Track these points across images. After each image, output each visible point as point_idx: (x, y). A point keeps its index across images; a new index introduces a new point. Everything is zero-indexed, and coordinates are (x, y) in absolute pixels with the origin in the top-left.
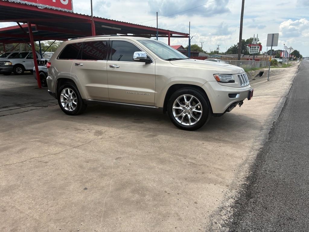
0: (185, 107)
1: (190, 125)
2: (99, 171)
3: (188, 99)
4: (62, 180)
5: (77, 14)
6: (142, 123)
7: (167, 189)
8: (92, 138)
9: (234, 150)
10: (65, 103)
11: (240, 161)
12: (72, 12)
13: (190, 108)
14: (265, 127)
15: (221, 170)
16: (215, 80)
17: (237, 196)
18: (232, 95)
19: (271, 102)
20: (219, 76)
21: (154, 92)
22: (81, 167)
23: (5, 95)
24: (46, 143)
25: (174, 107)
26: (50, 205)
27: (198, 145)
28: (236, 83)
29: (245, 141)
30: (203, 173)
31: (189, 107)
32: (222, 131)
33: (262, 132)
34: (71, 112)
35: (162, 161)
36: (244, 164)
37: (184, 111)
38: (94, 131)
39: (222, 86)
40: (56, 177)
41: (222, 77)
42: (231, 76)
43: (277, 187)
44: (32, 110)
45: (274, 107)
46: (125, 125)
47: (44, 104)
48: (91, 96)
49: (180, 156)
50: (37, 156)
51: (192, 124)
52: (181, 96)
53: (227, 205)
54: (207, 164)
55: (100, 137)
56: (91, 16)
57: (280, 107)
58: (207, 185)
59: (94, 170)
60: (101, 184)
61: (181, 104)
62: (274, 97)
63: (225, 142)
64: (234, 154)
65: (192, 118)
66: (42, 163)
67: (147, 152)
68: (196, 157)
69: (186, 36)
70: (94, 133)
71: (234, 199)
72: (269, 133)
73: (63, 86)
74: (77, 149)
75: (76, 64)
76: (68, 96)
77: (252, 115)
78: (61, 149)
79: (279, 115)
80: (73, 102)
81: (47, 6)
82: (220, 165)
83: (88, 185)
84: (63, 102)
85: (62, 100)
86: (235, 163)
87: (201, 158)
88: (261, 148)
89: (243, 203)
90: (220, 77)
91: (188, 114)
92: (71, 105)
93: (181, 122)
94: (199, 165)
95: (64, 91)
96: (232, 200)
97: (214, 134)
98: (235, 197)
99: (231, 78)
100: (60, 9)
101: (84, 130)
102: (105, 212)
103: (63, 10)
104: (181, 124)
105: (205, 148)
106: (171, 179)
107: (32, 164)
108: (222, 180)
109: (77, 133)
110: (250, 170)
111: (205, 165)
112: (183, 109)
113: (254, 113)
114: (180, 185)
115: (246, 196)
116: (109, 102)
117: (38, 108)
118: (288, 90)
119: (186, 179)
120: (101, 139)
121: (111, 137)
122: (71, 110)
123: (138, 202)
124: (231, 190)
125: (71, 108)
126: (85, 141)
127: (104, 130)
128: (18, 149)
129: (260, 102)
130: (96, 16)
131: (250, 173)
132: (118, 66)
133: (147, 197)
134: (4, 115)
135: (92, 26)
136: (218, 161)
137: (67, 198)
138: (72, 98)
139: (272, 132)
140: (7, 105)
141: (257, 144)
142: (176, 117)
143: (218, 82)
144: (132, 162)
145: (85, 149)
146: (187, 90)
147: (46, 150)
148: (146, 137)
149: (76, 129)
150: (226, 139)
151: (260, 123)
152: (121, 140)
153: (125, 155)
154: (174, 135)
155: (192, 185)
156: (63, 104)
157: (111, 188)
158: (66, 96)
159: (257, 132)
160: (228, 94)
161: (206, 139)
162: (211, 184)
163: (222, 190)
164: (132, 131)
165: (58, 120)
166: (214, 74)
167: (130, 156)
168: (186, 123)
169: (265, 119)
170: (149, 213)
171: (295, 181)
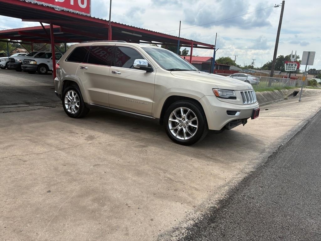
0: (181, 121)
1: (185, 140)
2: (72, 175)
3: (185, 112)
4: (31, 180)
5: (94, 18)
6: (139, 132)
7: (129, 202)
8: (81, 142)
9: (221, 170)
10: (69, 105)
11: (221, 183)
12: (89, 16)
13: (186, 122)
14: (267, 150)
15: (197, 190)
16: (213, 95)
17: (200, 218)
18: (231, 112)
19: (289, 124)
20: (218, 90)
21: (151, 101)
22: (56, 169)
23: (19, 92)
24: (35, 142)
25: (170, 119)
26: (7, 203)
27: (186, 161)
28: (238, 99)
29: (238, 162)
30: (176, 190)
31: (185, 120)
32: (218, 149)
33: (261, 155)
34: (73, 114)
35: (139, 173)
36: (224, 186)
37: (180, 124)
38: (86, 136)
39: (221, 102)
40: (27, 176)
41: (222, 92)
42: (233, 92)
43: (248, 215)
44: (39, 109)
45: (289, 130)
46: (121, 132)
47: (52, 105)
48: (93, 101)
49: (161, 169)
50: (20, 154)
51: (186, 138)
52: (178, 109)
53: (184, 227)
54: (185, 181)
55: (90, 142)
56: (108, 21)
57: (296, 131)
58: (173, 204)
59: (67, 173)
60: (67, 189)
61: (177, 117)
62: (294, 120)
63: (216, 161)
64: (219, 174)
65: (188, 132)
66: (20, 162)
67: (129, 162)
68: (176, 173)
69: (211, 47)
70: (86, 137)
71: (195, 221)
72: (269, 157)
73: (68, 88)
74: (61, 152)
75: (82, 67)
76: (72, 99)
77: (260, 136)
78: (45, 150)
79: (290, 139)
80: (76, 105)
81: (65, 9)
82: (198, 184)
83: (53, 188)
84: (67, 104)
85: (66, 102)
86: (215, 184)
87: (181, 175)
88: (252, 172)
89: (201, 227)
90: (220, 92)
91: (184, 128)
92: (74, 107)
93: (176, 135)
94: (175, 181)
95: (69, 93)
96: (192, 222)
97: (208, 152)
98: (196, 220)
99: (232, 94)
100: (77, 12)
101: (77, 134)
102: (56, 216)
103: (81, 13)
104: (176, 137)
105: (191, 165)
106: (139, 193)
107: (10, 161)
108: (191, 200)
109: (69, 136)
110: (227, 193)
111: (182, 182)
112: (178, 122)
113: (263, 134)
114: (145, 199)
115: (209, 220)
116: (109, 108)
117: (46, 107)
118: (315, 114)
119: (155, 194)
120: (90, 144)
121: (100, 143)
122: (73, 112)
123: (93, 211)
124: (196, 211)
125: (74, 110)
126: (73, 144)
127: (97, 136)
128: (6, 145)
129: (276, 123)
130: (114, 22)
131: (226, 197)
132: (120, 73)
133: (106, 207)
134: (10, 112)
135: (109, 30)
136: (198, 179)
137: (26, 199)
138: (75, 100)
139: (273, 156)
140: (17, 103)
141: (250, 166)
142: (171, 129)
143: (217, 97)
144: (108, 170)
145: (68, 153)
146: (184, 103)
147: (31, 149)
148: (135, 147)
149: (70, 131)
150: (219, 158)
151: (265, 145)
152: (108, 148)
153: (105, 163)
154: (166, 148)
155: (158, 201)
156: (67, 106)
157: (74, 194)
158: (70, 98)
159: (256, 154)
160: (226, 111)
161: (197, 156)
162: (178, 203)
163: (186, 210)
164: (124, 140)
165: (57, 121)
166: (213, 89)
167: (110, 164)
168: (181, 137)
169: (272, 141)
170: (99, 224)
171: (271, 211)
